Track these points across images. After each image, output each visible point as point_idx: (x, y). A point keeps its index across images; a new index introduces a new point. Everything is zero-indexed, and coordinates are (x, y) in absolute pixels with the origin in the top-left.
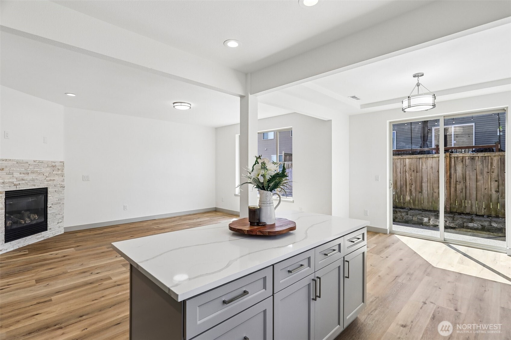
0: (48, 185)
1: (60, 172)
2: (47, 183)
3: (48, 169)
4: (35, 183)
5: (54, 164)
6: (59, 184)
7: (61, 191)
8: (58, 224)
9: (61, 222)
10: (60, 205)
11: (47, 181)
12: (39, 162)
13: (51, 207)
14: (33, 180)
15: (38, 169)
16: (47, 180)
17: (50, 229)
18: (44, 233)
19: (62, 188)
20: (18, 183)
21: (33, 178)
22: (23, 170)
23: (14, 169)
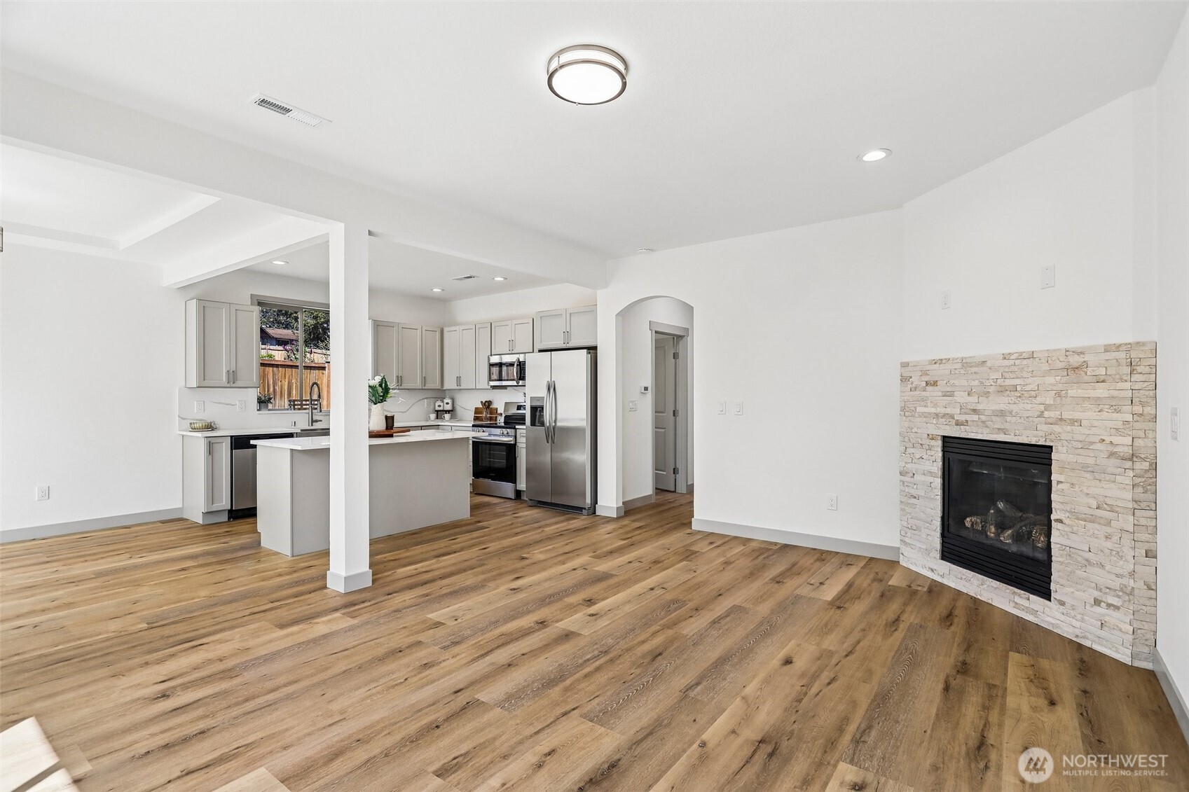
0: (1052, 437)
1: (1101, 391)
2: (1045, 428)
3: (1050, 380)
4: (1007, 426)
5: (1075, 360)
6: (1097, 439)
7: (1110, 470)
8: (1097, 602)
9: (1117, 608)
10: (1108, 530)
11: (1046, 423)
12: (1021, 357)
14: (1002, 414)
15: (1016, 382)
16: (1050, 420)
17: (1062, 603)
18: (1036, 601)
19: (1113, 461)
20: (962, 418)
21: (1002, 407)
22: (976, 383)
23: (957, 382)
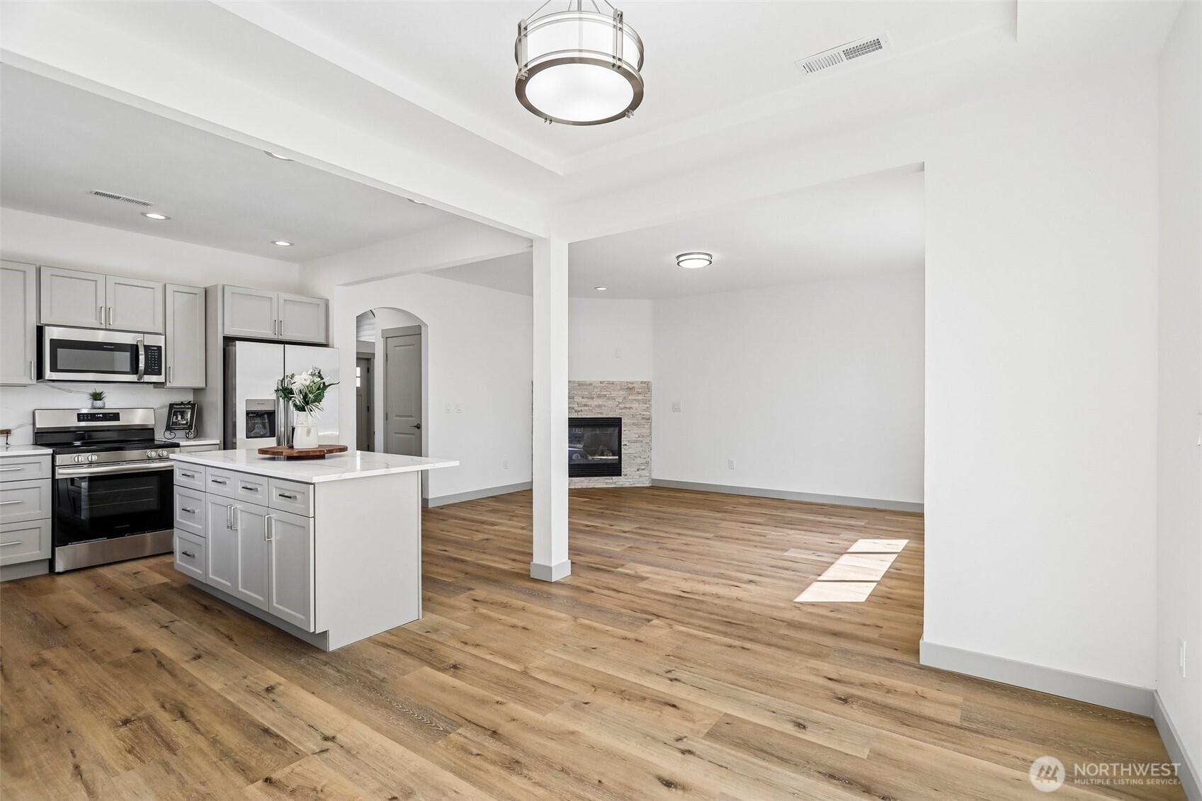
0: (622, 414)
1: (640, 397)
2: (619, 411)
3: (621, 392)
4: (602, 411)
5: (630, 386)
8: (638, 470)
9: (644, 469)
10: (642, 444)
11: (619, 409)
12: (608, 383)
13: (626, 445)
14: (600, 406)
15: (606, 393)
16: (621, 408)
17: (626, 475)
18: (615, 479)
19: (644, 421)
20: (579, 409)
21: (600, 403)
22: (587, 393)
23: (575, 392)
